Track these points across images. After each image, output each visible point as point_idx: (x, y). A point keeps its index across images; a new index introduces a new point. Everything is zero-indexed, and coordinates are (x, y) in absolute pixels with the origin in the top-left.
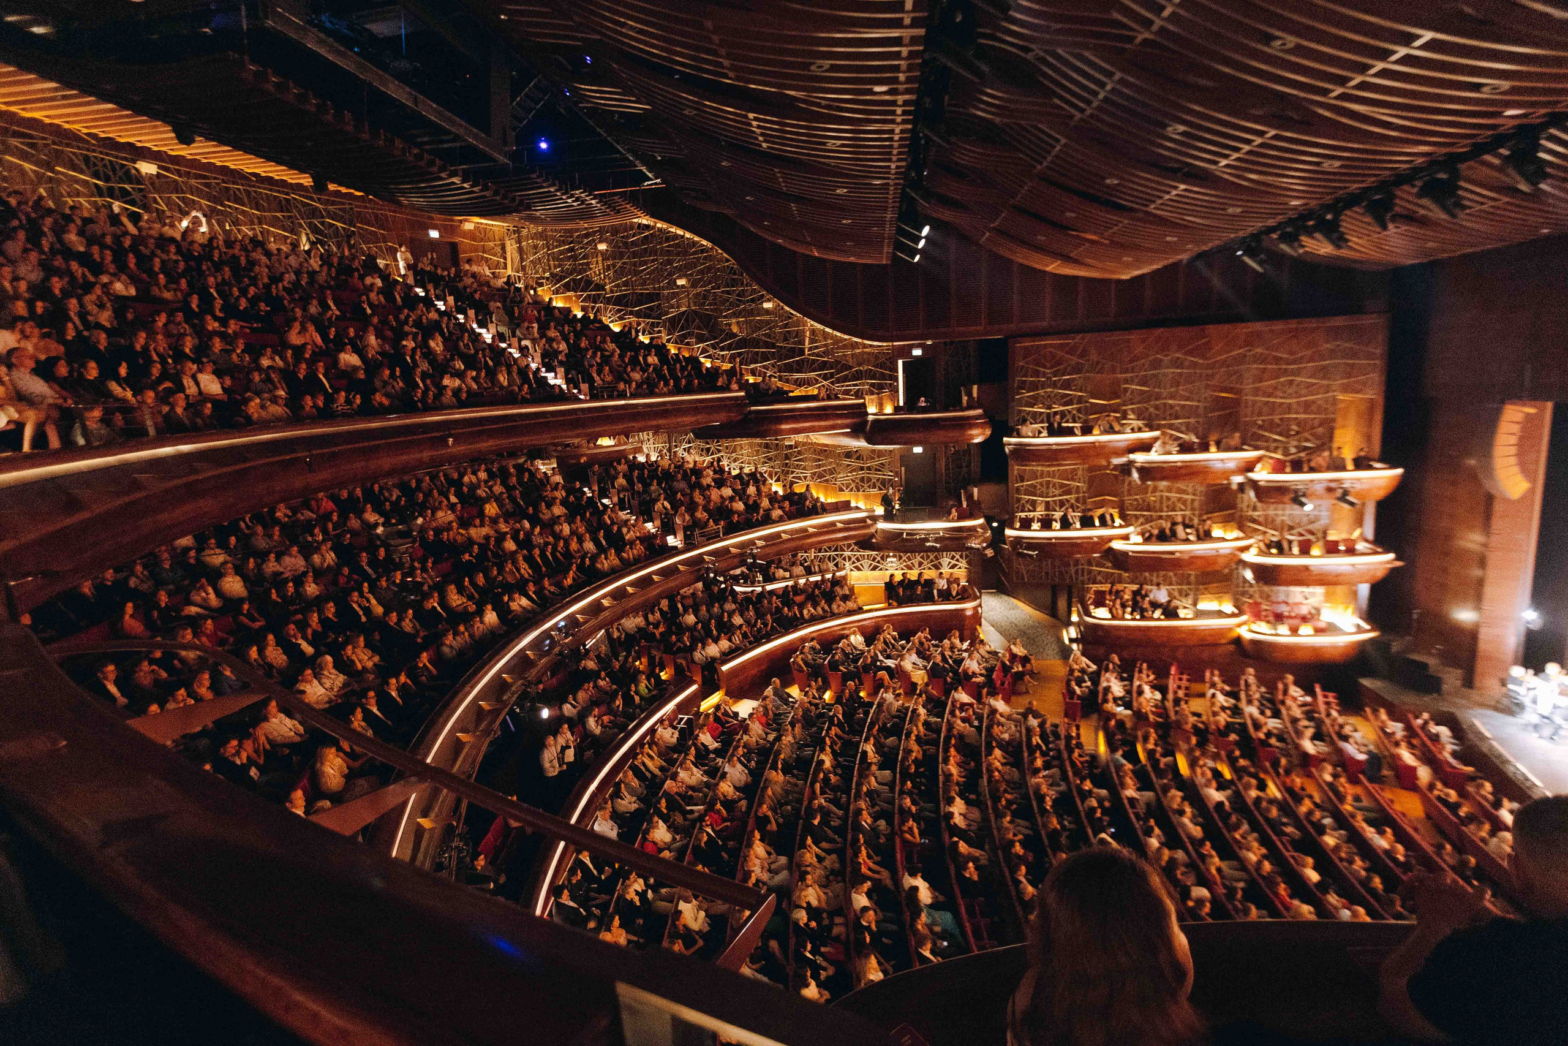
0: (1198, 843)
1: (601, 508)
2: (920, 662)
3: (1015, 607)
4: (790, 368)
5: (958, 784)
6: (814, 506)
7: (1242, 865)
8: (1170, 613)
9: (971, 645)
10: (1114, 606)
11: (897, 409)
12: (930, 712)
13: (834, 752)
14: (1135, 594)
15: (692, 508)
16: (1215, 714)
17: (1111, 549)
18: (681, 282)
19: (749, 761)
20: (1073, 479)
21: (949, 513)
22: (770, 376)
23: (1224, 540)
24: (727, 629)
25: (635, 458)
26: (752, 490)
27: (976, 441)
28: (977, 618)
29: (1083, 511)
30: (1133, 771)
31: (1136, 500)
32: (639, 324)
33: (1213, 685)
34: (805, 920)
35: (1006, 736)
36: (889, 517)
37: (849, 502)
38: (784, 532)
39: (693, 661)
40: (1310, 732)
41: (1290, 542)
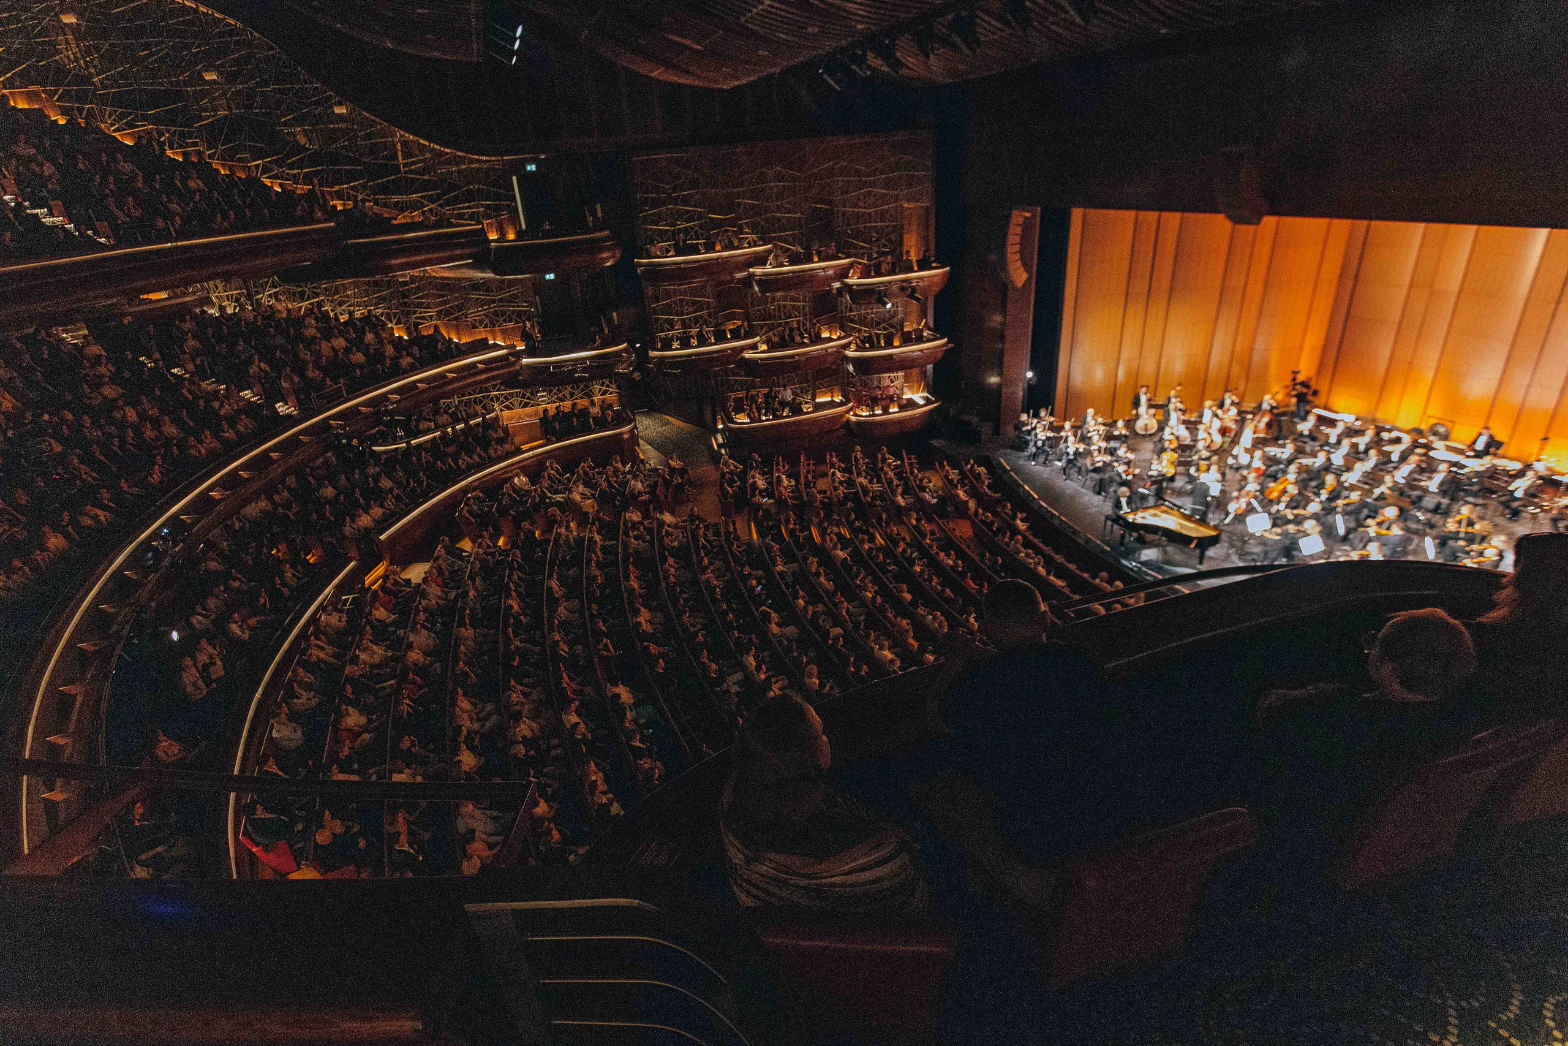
0: (831, 595)
1: (174, 381)
2: (587, 491)
3: (668, 423)
4: (385, 189)
5: (640, 595)
6: (449, 348)
7: (863, 602)
8: (796, 410)
9: (632, 467)
10: (751, 408)
11: (520, 235)
12: (605, 538)
13: (519, 595)
14: (767, 396)
15: (299, 367)
16: (836, 489)
17: (743, 358)
18: (210, 76)
19: (433, 624)
20: (704, 296)
21: (594, 341)
22: (364, 201)
23: (830, 340)
24: (376, 495)
25: (203, 312)
26: (370, 337)
27: (608, 264)
28: (634, 439)
29: (716, 325)
30: (780, 550)
31: (759, 310)
32: (161, 134)
33: (833, 466)
34: (524, 752)
35: (676, 544)
36: (531, 352)
37: (486, 339)
38: (419, 381)
39: (344, 537)
40: (900, 490)
41: (878, 336)
